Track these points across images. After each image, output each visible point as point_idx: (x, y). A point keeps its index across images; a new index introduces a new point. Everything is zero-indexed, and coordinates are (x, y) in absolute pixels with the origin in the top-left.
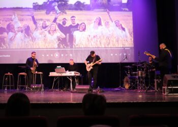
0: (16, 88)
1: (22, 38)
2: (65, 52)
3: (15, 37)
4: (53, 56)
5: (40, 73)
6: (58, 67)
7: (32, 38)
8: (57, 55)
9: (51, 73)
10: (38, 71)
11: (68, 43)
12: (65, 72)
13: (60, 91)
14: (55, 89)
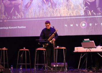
0: (33, 67)
1: (40, 5)
2: (93, 20)
3: (31, 3)
4: (79, 25)
5: (63, 48)
6: (85, 40)
7: (52, 4)
8: (84, 25)
9: (76, 48)
10: (60, 46)
11: (99, 9)
12: (95, 47)
13: (88, 71)
14: (82, 69)
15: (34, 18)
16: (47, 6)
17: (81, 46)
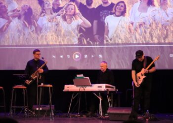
0: (8, 111)
1: (20, 28)
2: (90, 51)
3: (8, 26)
5: (49, 86)
6: (78, 76)
9: (66, 86)
11: (97, 37)
12: (91, 85)
13: (81, 116)
14: (73, 113)
15: (12, 46)
16: (30, 31)
17: (73, 84)
